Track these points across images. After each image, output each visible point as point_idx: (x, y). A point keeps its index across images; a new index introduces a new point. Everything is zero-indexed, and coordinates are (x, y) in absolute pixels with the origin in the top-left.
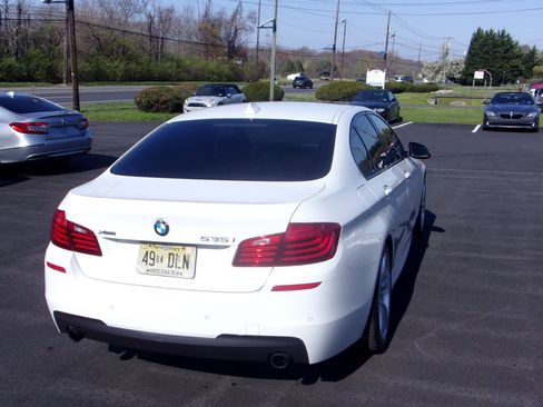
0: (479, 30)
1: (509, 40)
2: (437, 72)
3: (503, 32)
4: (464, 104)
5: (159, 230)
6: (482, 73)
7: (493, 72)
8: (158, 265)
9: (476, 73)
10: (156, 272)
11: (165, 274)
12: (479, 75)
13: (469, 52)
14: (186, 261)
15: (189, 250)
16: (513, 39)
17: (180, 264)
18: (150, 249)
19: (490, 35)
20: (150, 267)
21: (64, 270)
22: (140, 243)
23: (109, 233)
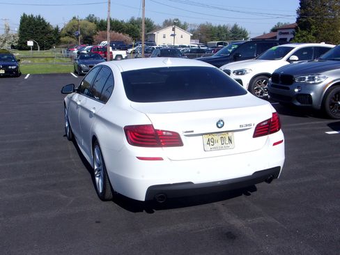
0: (24, 14)
1: (44, 21)
2: (4, 42)
3: (39, 16)
4: (30, 62)
5: (219, 125)
6: (32, 42)
7: (38, 41)
8: (216, 145)
9: (28, 42)
10: (216, 149)
11: (221, 149)
12: (30, 43)
13: (20, 29)
14: (230, 140)
15: (230, 134)
16: (46, 21)
17: (227, 142)
18: (210, 137)
19: (32, 18)
20: (212, 147)
21: (160, 159)
22: (202, 134)
23: (189, 132)
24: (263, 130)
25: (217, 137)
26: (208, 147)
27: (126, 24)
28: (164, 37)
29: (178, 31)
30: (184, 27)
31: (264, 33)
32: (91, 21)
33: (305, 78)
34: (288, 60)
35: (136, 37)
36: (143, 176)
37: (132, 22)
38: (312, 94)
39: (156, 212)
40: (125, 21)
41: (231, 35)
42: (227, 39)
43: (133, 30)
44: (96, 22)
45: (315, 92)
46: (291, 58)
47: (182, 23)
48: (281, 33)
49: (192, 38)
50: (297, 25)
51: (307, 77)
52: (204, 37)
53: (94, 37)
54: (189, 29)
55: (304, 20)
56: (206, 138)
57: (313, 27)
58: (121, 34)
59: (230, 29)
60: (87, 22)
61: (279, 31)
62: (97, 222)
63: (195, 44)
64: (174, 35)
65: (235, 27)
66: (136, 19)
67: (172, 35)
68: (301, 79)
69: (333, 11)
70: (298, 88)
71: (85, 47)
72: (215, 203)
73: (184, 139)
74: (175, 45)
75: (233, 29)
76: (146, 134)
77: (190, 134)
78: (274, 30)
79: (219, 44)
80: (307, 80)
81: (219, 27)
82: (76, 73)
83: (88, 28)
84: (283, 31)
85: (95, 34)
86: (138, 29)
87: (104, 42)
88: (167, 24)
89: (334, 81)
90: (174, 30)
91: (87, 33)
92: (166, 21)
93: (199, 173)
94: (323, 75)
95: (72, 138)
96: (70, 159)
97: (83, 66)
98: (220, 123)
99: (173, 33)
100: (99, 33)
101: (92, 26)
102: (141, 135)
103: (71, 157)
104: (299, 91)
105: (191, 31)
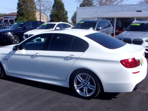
21: (139, 72)
55: (21, 12)
57: (25, 15)
84: (6, 17)
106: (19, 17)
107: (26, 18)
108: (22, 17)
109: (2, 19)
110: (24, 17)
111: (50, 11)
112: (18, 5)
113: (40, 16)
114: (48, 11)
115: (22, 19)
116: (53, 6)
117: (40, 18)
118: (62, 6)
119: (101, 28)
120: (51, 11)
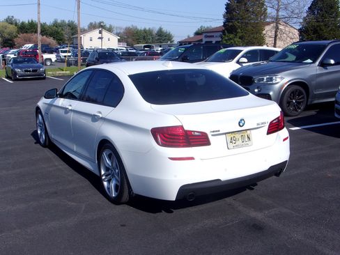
5: (241, 124)
8: (237, 143)
10: (238, 146)
14: (249, 138)
17: (247, 139)
18: (232, 136)
20: (234, 145)
21: (192, 158)
22: (225, 134)
23: (217, 131)
24: (274, 127)
25: (238, 136)
26: (231, 145)
27: (50, 27)
28: (91, 40)
29: (105, 34)
30: (110, 30)
31: (188, 37)
32: (12, 24)
33: (263, 79)
34: (238, 62)
35: (61, 41)
36: (175, 176)
37: (56, 24)
38: (271, 93)
39: (175, 212)
40: (48, 24)
41: (156, 38)
42: (153, 42)
43: (58, 33)
44: (16, 24)
45: (274, 92)
46: (240, 61)
47: (108, 26)
48: (206, 37)
49: (119, 41)
50: (224, 28)
51: (265, 78)
52: (130, 40)
53: (15, 39)
54: (115, 32)
55: (230, 24)
56: (229, 137)
57: (239, 30)
58: (45, 37)
59: (155, 32)
60: (6, 24)
61: (204, 35)
62: (122, 226)
63: (122, 47)
64: (101, 38)
65: (160, 30)
66: (59, 21)
67: (99, 38)
68: (259, 80)
69: (256, 15)
70: (258, 88)
71: (9, 51)
72: (226, 199)
73: (211, 138)
74: (103, 48)
75: (158, 32)
76: (174, 135)
77: (217, 133)
78: (197, 34)
79: (145, 47)
80: (265, 80)
81: (145, 31)
82: (8, 77)
83: (8, 30)
84: (208, 34)
85: (16, 37)
86: (62, 32)
87: (27, 45)
88: (92, 27)
89: (290, 81)
90: (100, 32)
91: (7, 36)
92: (91, 24)
93: (226, 170)
94: (280, 75)
95: (50, 145)
96: (56, 166)
97: (18, 70)
98: (241, 123)
99: (100, 35)
100: (21, 35)
101: (12, 28)
102: (170, 136)
103: (56, 164)
104: (259, 91)
105: (118, 34)
106: (225, 35)
107: (240, 38)
108: (231, 36)
109: (201, 40)
110: (236, 35)
111: (302, 21)
112: (226, 9)
113: (276, 32)
114: (295, 20)
115: (231, 39)
116: (310, 8)
117: (276, 36)
118: (332, 8)
119: (332, 62)
120: (305, 19)
